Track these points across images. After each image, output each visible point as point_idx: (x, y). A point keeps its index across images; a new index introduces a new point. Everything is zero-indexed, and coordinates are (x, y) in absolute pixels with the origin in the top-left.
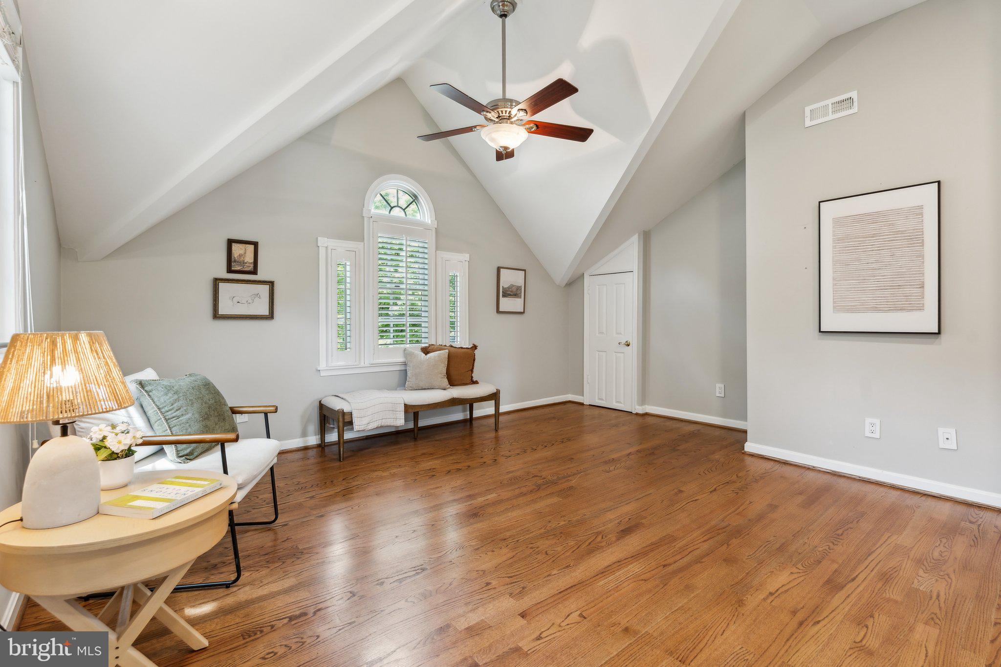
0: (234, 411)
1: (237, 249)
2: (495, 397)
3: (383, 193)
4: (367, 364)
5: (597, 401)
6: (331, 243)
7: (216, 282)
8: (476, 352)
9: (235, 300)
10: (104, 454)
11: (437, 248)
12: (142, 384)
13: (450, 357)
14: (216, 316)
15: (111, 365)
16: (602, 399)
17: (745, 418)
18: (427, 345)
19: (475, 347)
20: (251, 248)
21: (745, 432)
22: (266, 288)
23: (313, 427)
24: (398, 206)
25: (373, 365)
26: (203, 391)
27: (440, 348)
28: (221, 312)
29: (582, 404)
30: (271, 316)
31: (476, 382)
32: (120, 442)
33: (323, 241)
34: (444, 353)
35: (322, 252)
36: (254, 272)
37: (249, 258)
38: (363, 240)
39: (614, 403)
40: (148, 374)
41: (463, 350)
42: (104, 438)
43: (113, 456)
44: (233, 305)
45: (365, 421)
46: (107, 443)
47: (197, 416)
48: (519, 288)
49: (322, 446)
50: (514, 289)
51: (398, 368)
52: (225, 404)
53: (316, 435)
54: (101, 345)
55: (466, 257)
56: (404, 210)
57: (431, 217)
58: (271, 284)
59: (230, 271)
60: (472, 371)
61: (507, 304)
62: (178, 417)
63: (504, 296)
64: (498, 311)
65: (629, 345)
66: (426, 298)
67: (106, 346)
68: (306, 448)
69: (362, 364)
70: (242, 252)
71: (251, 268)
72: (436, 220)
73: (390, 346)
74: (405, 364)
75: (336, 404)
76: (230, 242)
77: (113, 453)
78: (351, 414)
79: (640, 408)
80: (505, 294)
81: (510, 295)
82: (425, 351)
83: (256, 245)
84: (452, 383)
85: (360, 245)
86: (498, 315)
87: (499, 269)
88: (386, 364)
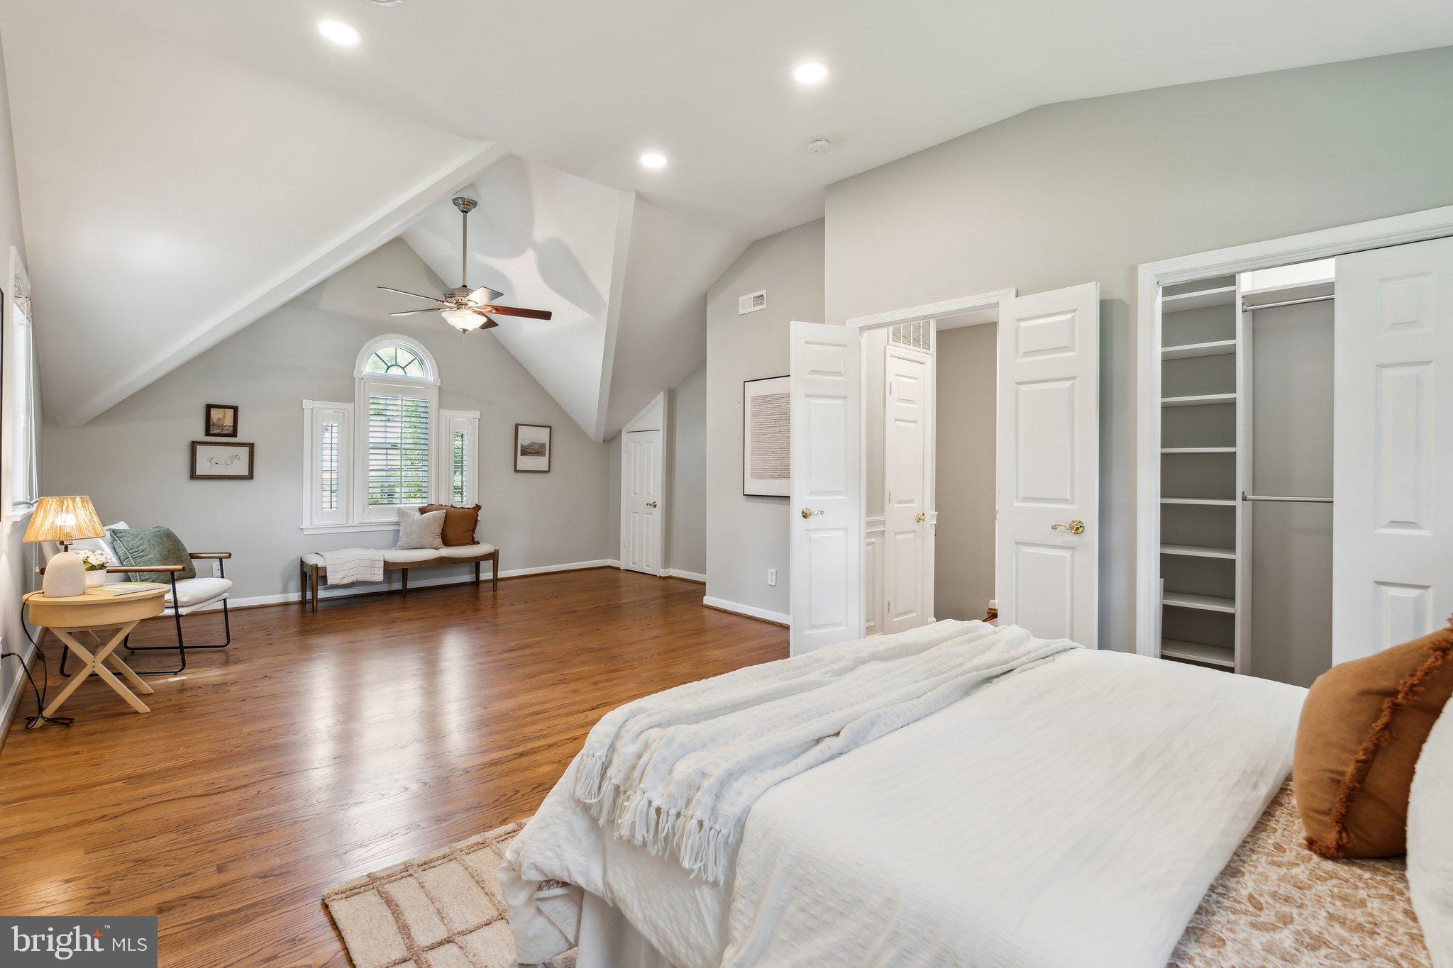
0: (192, 556)
1: (215, 414)
2: (493, 556)
3: (379, 353)
4: (356, 523)
5: (631, 565)
6: (317, 404)
7: (194, 445)
8: (480, 512)
9: (214, 461)
10: (88, 566)
11: (441, 406)
12: (114, 532)
13: (447, 517)
14: (193, 476)
15: (93, 514)
16: (634, 563)
17: (703, 571)
18: (426, 505)
19: (478, 507)
20: (231, 412)
21: (704, 584)
22: (247, 449)
23: (295, 583)
24: (396, 365)
25: (362, 525)
26: (165, 539)
27: (440, 507)
28: (198, 473)
29: (619, 569)
30: (250, 476)
31: (478, 543)
32: (97, 560)
33: (307, 404)
34: (441, 513)
35: (307, 414)
36: (234, 434)
37: (228, 421)
38: (353, 400)
39: (645, 567)
40: (121, 526)
41: (463, 510)
42: (88, 557)
43: (93, 568)
44: (211, 466)
45: (340, 576)
46: (89, 560)
47: (158, 556)
48: (543, 446)
49: (303, 603)
50: (536, 447)
51: (392, 528)
52: (184, 550)
53: (298, 592)
54: (87, 504)
55: (477, 414)
56: (403, 368)
57: (434, 376)
58: (251, 446)
59: (208, 433)
60: (473, 530)
61: (525, 462)
62: (143, 556)
63: (522, 454)
64: (516, 471)
65: (655, 506)
66: (426, 458)
67: (91, 505)
68: (286, 604)
69: (351, 523)
70: (221, 416)
71: (230, 430)
72: (440, 378)
73: (382, 506)
74: (398, 524)
75: (312, 560)
76: (209, 408)
77: (93, 566)
78: (325, 569)
79: (663, 571)
80: (524, 453)
81: (532, 453)
82: (423, 511)
83: (235, 409)
84: (446, 542)
85: (349, 406)
86: (516, 474)
87: (517, 426)
88: (377, 524)
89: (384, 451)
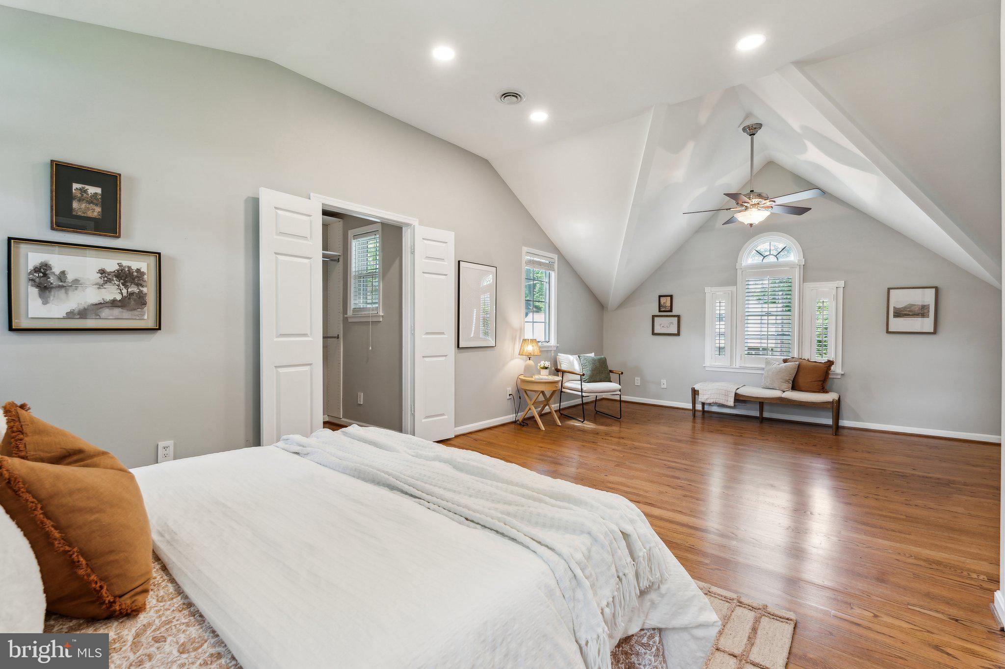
1: (663, 300)
2: (831, 405)
3: (758, 249)
4: (737, 366)
6: (714, 289)
7: (654, 317)
8: (833, 367)
9: (662, 325)
11: (805, 279)
14: (653, 333)
18: (790, 358)
19: (833, 362)
20: (669, 298)
22: (676, 319)
24: (770, 255)
25: (741, 368)
28: (656, 331)
30: (678, 334)
31: (827, 392)
33: (707, 289)
34: (797, 364)
35: (708, 296)
36: (671, 311)
37: (668, 304)
44: (662, 328)
45: (705, 397)
48: (926, 308)
50: (916, 309)
51: (761, 372)
55: (841, 284)
56: (776, 256)
57: (799, 258)
58: (678, 317)
59: (660, 311)
60: (827, 381)
61: (897, 324)
63: (895, 316)
64: (887, 332)
66: (790, 322)
69: (734, 366)
70: (665, 301)
71: (669, 309)
72: (804, 257)
73: (753, 356)
74: (763, 369)
76: (660, 297)
78: (699, 392)
80: (899, 314)
81: (908, 315)
82: (785, 361)
83: (671, 296)
84: (795, 387)
85: (733, 288)
86: (886, 334)
87: (889, 289)
88: (752, 368)
89: (759, 318)
